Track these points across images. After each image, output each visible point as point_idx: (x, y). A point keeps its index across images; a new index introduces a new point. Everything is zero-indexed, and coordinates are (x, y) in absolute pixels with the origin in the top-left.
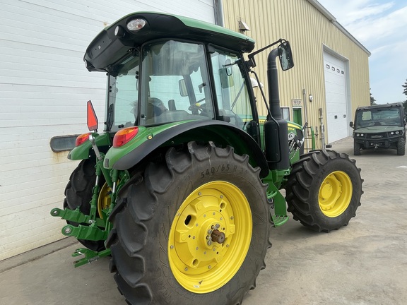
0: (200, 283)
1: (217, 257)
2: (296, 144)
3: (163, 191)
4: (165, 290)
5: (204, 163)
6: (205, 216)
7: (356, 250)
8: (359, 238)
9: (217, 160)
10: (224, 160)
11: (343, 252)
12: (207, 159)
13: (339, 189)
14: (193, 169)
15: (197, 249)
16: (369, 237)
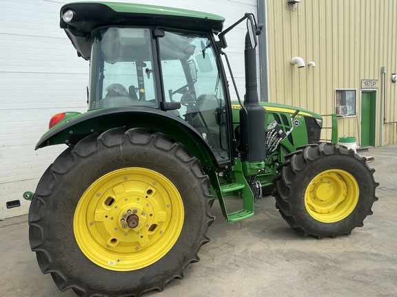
0: (118, 261)
1: (141, 241)
2: (278, 134)
3: (63, 172)
4: (65, 259)
5: (114, 149)
6: (126, 200)
7: (333, 265)
8: (351, 252)
9: (130, 147)
10: (141, 147)
11: (315, 264)
12: (119, 145)
13: (343, 191)
14: (99, 154)
15: (116, 229)
16: (365, 253)
